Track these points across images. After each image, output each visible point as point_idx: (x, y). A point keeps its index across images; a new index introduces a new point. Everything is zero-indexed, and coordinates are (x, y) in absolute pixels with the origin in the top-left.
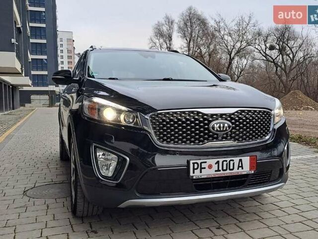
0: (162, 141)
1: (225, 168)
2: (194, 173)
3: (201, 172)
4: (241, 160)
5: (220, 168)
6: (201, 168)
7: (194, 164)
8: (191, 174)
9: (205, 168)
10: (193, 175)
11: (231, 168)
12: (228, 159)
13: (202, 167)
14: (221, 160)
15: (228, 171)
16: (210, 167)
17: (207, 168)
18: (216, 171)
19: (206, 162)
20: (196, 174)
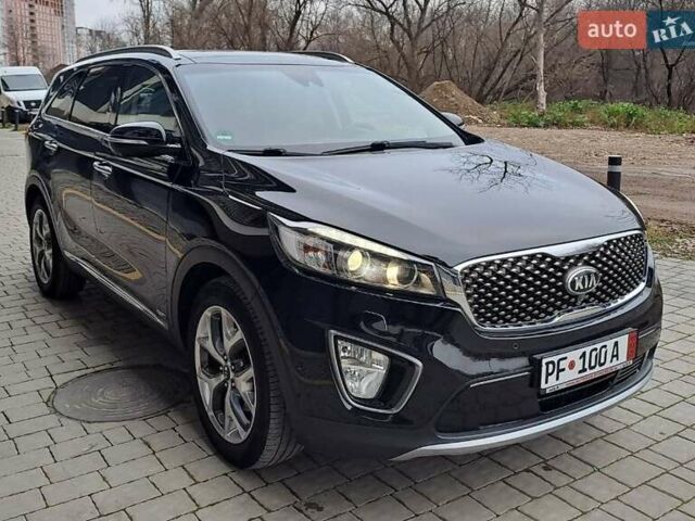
0: (484, 322)
1: (593, 364)
2: (546, 382)
3: (557, 379)
4: (616, 344)
5: (587, 366)
6: (560, 371)
7: (547, 364)
8: (543, 386)
9: (563, 370)
10: (546, 386)
11: (602, 361)
12: (598, 346)
13: (561, 367)
14: (588, 350)
15: (598, 368)
16: (572, 365)
17: (567, 369)
18: (580, 372)
19: (565, 358)
20: (549, 384)
